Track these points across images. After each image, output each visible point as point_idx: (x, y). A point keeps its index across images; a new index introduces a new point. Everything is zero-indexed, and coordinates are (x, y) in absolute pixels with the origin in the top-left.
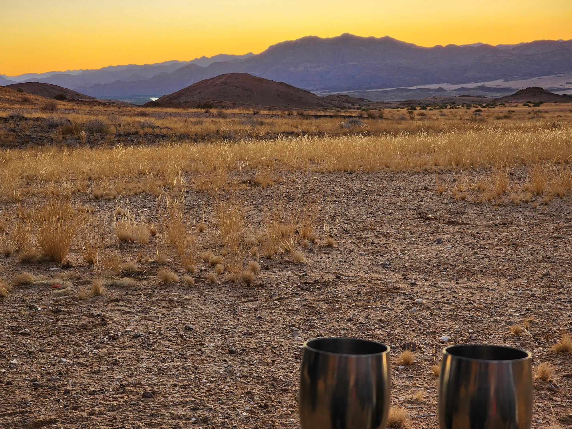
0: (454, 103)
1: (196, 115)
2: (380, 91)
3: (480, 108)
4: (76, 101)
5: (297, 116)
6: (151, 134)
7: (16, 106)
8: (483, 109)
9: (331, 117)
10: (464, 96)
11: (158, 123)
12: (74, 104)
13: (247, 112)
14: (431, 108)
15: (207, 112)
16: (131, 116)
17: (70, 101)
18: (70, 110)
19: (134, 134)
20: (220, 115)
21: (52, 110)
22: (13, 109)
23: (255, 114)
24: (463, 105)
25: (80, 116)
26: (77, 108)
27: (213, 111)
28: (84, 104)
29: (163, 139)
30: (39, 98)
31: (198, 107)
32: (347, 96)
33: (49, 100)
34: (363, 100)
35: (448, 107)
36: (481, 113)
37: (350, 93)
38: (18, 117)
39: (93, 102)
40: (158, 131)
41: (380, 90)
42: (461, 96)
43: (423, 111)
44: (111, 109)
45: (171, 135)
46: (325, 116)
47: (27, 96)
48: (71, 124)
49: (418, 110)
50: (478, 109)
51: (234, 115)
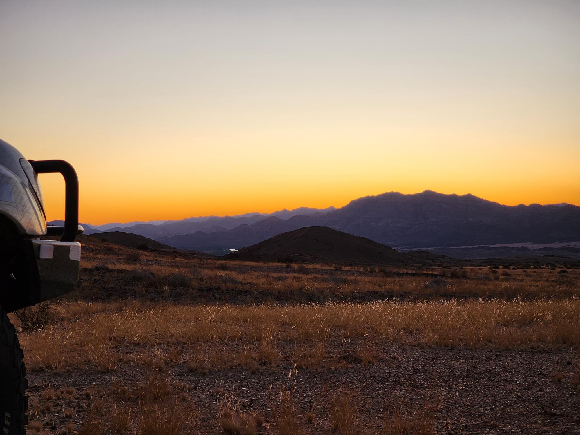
0: (538, 263)
1: (278, 270)
2: (462, 249)
3: (565, 269)
4: (157, 251)
5: (379, 273)
6: (234, 290)
7: (100, 256)
8: (568, 270)
9: (413, 275)
10: (548, 256)
11: (240, 278)
12: (156, 255)
13: (329, 268)
14: (514, 267)
15: (288, 267)
16: (212, 269)
17: (152, 251)
18: (152, 261)
19: (216, 289)
20: (302, 271)
21: (135, 261)
22: (97, 259)
23: (337, 270)
24: (547, 265)
25: (162, 268)
26: (160, 259)
27: (295, 266)
28: (166, 255)
29: (245, 295)
30: (122, 248)
31: (279, 261)
32: (428, 252)
33: (132, 250)
34: (444, 257)
35: (532, 267)
36: (567, 274)
37: (431, 249)
38: (103, 269)
39: (173, 253)
40: (240, 287)
41: (462, 247)
42: (545, 256)
43: (507, 270)
44: (192, 261)
45: (254, 291)
46: (408, 274)
47: (111, 246)
48: (154, 277)
49: (501, 270)
50: (563, 269)
51: (316, 271)
